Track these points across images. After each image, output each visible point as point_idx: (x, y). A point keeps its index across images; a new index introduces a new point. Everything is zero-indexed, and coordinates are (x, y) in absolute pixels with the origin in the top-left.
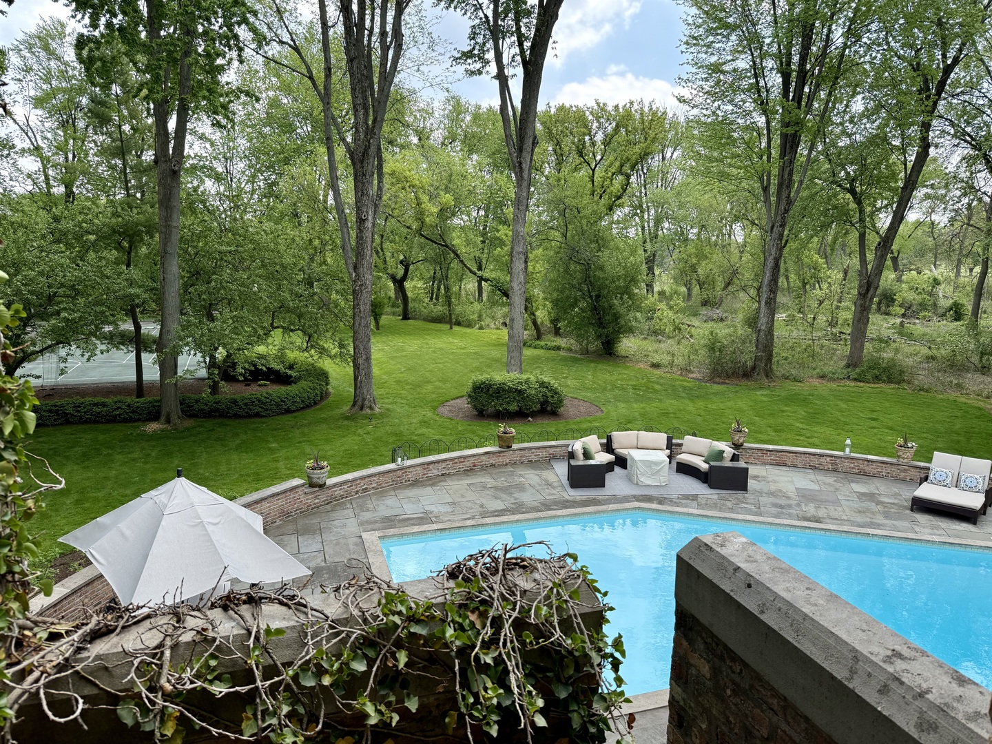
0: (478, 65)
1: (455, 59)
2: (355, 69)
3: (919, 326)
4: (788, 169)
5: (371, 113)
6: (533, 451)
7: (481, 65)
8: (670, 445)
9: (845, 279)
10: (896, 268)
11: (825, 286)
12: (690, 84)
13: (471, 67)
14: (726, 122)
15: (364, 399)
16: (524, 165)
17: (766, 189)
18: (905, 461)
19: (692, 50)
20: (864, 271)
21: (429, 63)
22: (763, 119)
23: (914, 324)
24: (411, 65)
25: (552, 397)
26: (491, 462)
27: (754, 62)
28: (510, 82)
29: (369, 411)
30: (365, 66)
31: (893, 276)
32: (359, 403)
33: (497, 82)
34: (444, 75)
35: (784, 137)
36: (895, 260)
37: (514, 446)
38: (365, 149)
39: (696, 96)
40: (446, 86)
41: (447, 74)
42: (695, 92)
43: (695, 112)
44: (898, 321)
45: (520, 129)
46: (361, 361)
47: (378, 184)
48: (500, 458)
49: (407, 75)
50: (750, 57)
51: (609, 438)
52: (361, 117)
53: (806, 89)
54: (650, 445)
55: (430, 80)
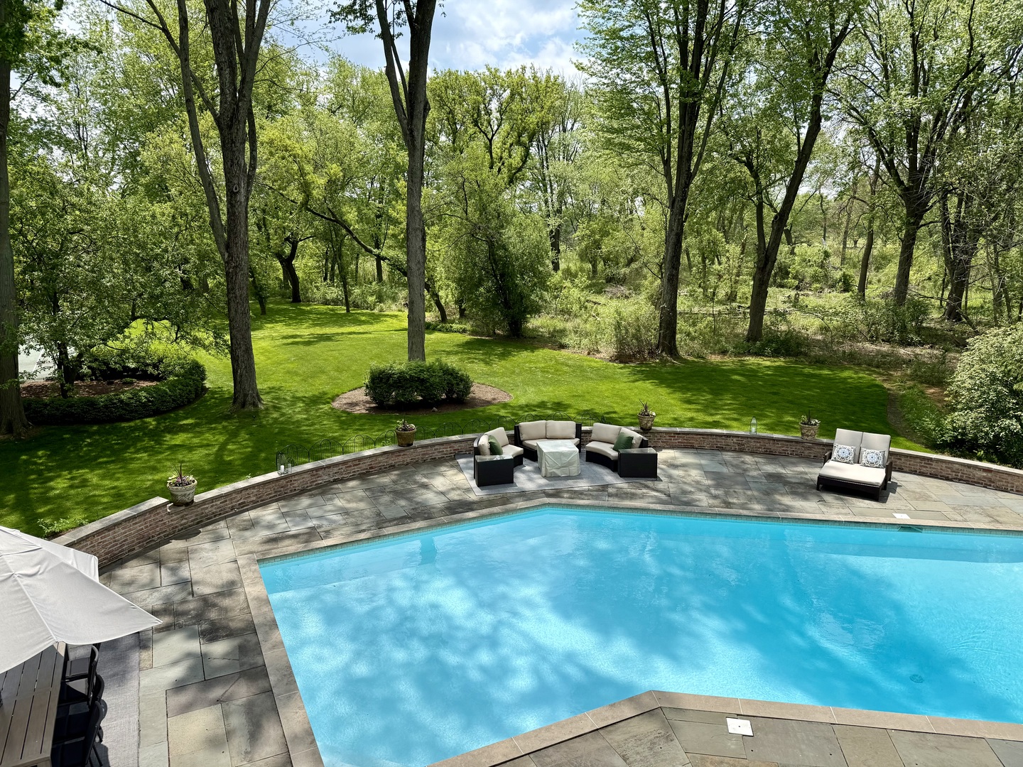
0: (360, 22)
1: (334, 15)
2: (216, 21)
3: (811, 298)
4: (688, 141)
5: (239, 72)
6: (436, 447)
7: (363, 22)
8: (579, 433)
9: (742, 253)
10: (789, 242)
11: (724, 259)
12: (587, 51)
13: (352, 24)
14: (624, 91)
15: (246, 395)
16: (415, 133)
17: (666, 163)
18: (809, 438)
19: (588, 13)
20: (762, 246)
21: (304, 17)
22: (662, 89)
23: (808, 295)
24: (283, 19)
25: (458, 384)
26: (390, 462)
27: (651, 29)
28: (396, 42)
29: (252, 409)
30: (229, 18)
31: (787, 249)
32: (240, 400)
33: (380, 42)
34: (322, 31)
35: (683, 107)
36: (788, 233)
37: (416, 443)
38: (233, 114)
39: (594, 63)
40: (325, 44)
41: (326, 31)
42: (593, 59)
43: (594, 80)
44: (793, 293)
45: (410, 93)
46: (239, 353)
47: (251, 153)
48: (400, 458)
49: (279, 30)
50: (647, 24)
51: (517, 429)
52: (227, 76)
53: (703, 61)
54: (560, 435)
55: (306, 37)
